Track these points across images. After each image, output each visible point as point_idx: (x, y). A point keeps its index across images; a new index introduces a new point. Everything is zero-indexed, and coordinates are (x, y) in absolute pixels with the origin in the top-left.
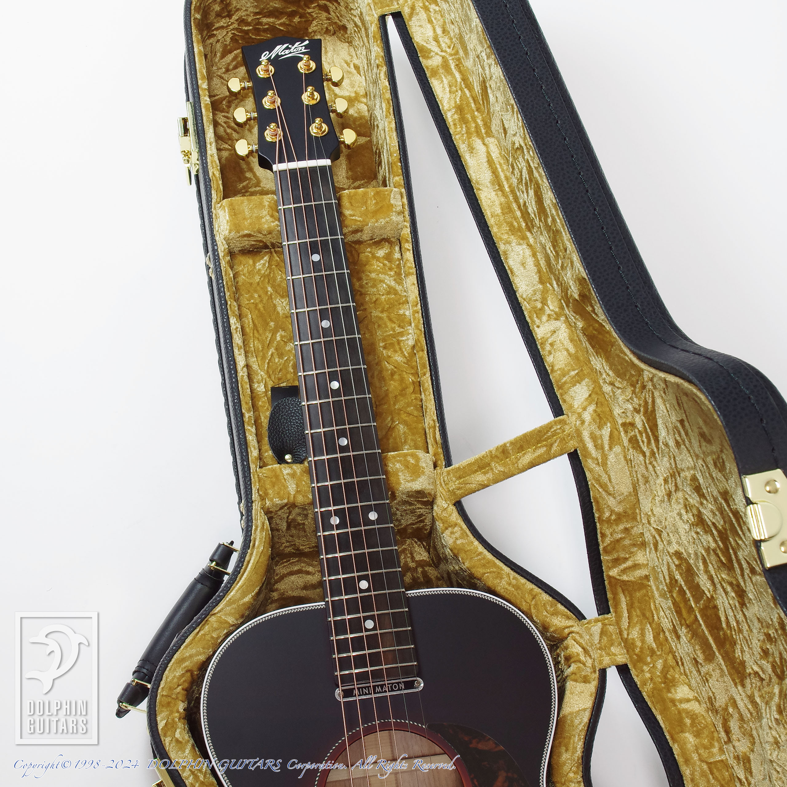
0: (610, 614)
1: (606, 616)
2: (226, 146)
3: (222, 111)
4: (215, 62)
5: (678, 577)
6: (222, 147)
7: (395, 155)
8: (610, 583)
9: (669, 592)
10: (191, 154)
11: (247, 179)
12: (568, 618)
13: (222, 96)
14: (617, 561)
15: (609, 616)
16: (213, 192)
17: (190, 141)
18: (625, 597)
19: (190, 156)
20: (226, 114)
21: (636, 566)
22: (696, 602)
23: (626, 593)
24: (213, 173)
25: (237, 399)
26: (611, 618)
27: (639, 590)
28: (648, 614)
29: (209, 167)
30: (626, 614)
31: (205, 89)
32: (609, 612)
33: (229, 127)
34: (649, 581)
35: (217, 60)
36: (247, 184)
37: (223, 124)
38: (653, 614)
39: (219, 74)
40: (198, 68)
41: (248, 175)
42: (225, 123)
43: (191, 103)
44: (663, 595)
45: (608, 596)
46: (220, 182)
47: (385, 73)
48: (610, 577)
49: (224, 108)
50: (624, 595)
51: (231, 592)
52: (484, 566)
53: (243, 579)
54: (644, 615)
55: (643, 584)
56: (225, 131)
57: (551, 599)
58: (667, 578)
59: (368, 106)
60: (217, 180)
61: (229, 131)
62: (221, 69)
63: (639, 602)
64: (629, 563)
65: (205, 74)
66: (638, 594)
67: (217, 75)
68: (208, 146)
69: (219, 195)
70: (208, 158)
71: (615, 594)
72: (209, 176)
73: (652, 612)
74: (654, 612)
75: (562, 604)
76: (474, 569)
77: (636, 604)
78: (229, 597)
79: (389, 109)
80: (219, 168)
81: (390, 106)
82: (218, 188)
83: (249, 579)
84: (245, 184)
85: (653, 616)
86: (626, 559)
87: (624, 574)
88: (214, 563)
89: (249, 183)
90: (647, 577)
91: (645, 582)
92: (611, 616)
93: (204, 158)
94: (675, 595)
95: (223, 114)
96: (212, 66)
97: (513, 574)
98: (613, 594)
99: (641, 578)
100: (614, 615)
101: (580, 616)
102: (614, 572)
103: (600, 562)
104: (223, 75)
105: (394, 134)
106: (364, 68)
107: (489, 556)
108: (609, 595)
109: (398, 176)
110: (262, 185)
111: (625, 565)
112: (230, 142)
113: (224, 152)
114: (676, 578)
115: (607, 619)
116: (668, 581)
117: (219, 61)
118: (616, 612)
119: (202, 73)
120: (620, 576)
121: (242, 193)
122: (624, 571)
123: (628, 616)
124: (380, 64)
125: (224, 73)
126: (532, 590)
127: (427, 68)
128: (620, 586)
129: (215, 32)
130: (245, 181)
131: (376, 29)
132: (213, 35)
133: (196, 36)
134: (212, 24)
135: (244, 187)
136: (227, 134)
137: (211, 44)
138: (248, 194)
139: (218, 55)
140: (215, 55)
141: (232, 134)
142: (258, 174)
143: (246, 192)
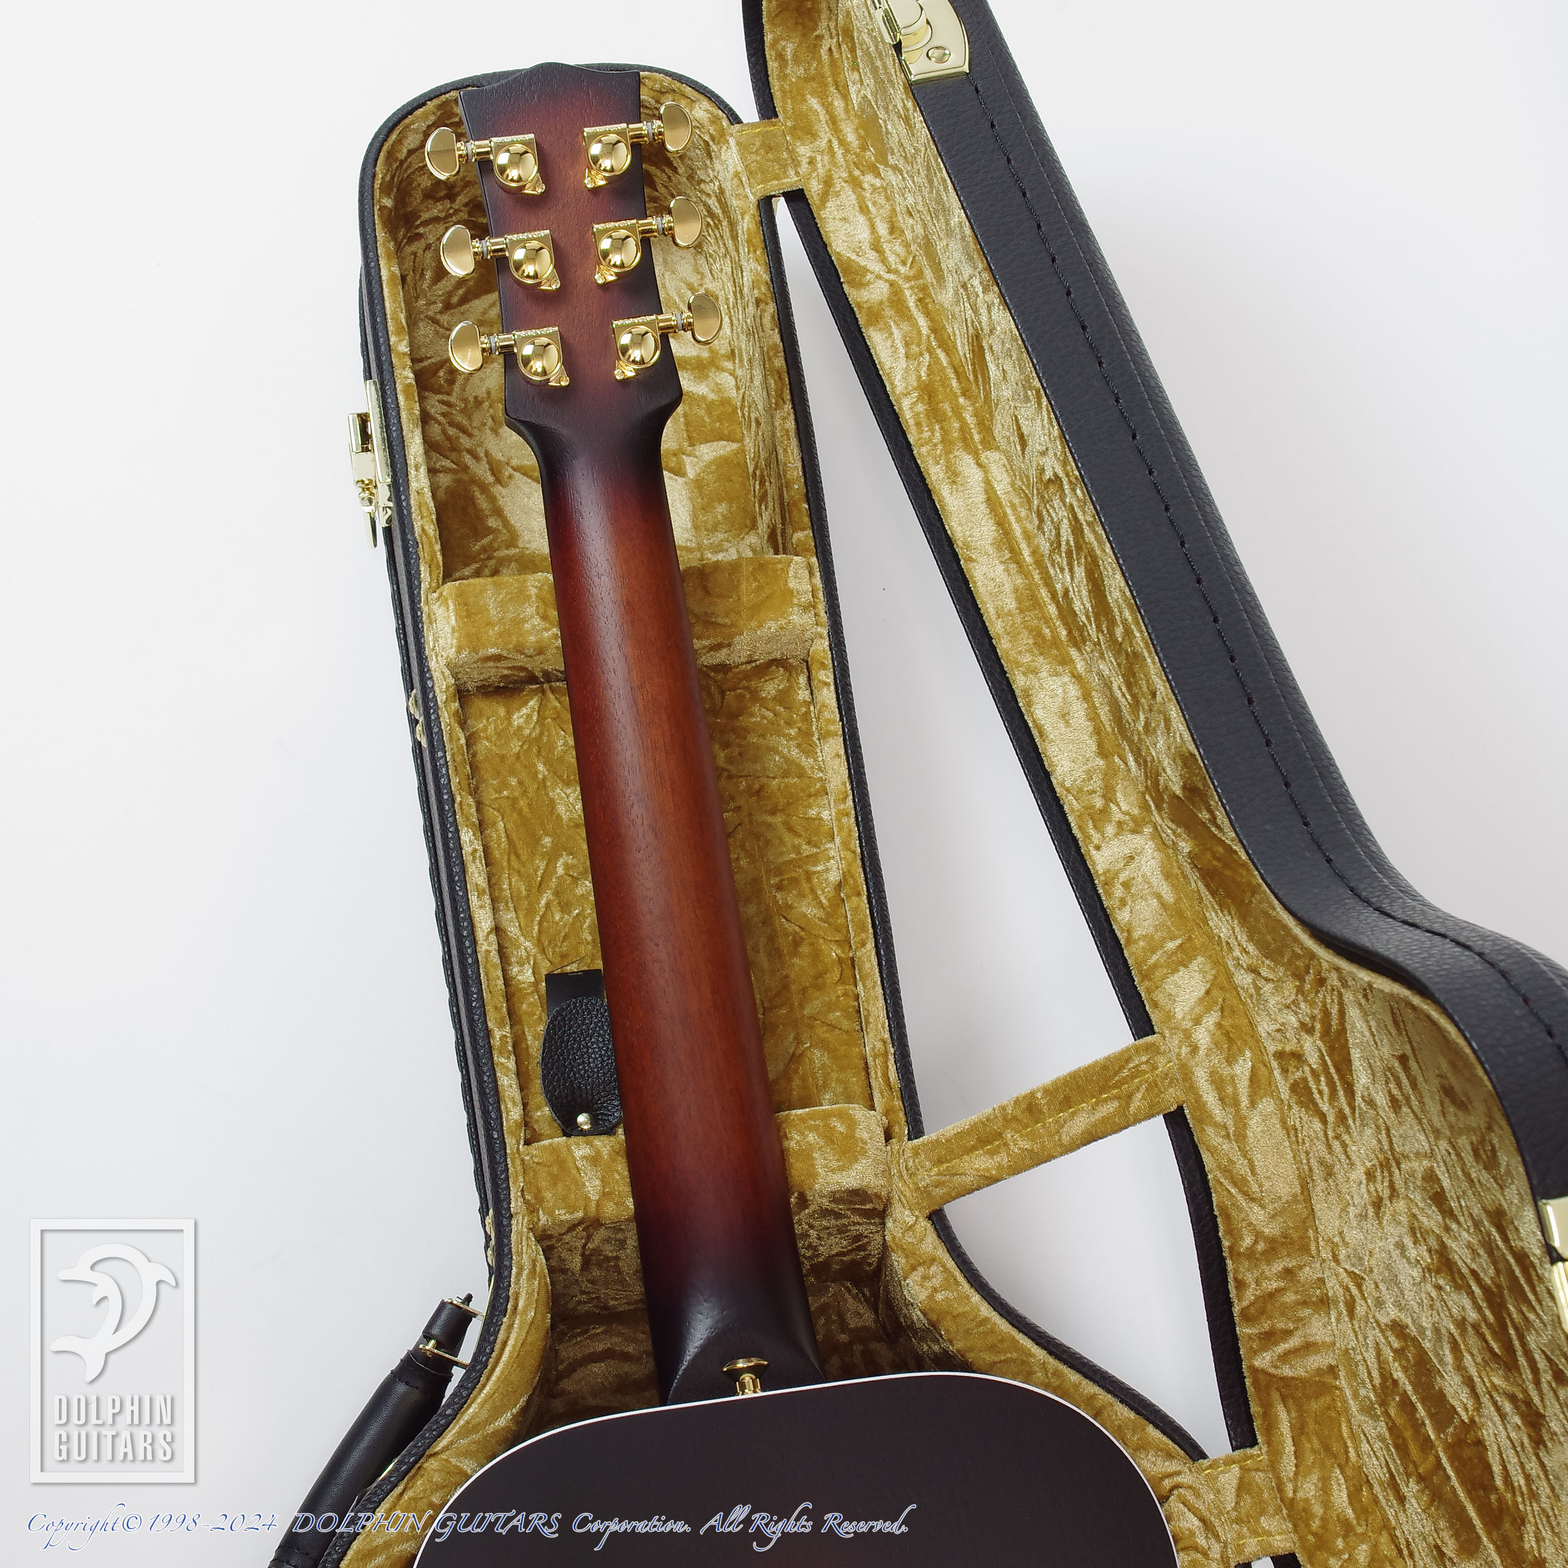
0: (1256, 1447)
1: (1249, 1451)
2: (447, 463)
3: (438, 391)
4: (422, 290)
5: (1399, 1374)
6: (438, 466)
7: (796, 487)
8: (1255, 1383)
9: (1380, 1405)
10: (376, 487)
11: (490, 531)
12: (1170, 1456)
13: (438, 359)
14: (1269, 1338)
15: (1254, 1451)
16: (422, 569)
17: (374, 461)
18: (1288, 1412)
19: (374, 491)
20: (445, 398)
21: (1309, 1347)
22: (1440, 1428)
23: (1290, 1401)
24: (423, 530)
25: (476, 999)
26: (1258, 1456)
27: (1318, 1396)
28: (1336, 1447)
29: (414, 516)
30: (1289, 1448)
31: (404, 354)
32: (1254, 1443)
33: (452, 424)
34: (1336, 1377)
35: (425, 286)
36: (491, 543)
37: (440, 418)
38: (1347, 1447)
39: (430, 313)
40: (388, 311)
41: (492, 522)
42: (444, 415)
43: (375, 383)
44: (1367, 1410)
45: (1252, 1410)
46: (438, 547)
47: (773, 317)
48: (1254, 1371)
49: (441, 385)
50: (1285, 1406)
51: (468, 1408)
52: (992, 1348)
53: (494, 1378)
54: (1327, 1448)
55: (1324, 1384)
56: (444, 432)
57: (1132, 1415)
58: (1375, 1374)
59: (736, 378)
60: (430, 543)
61: (452, 431)
62: (435, 303)
63: (1317, 1422)
64: (1294, 1342)
65: (403, 320)
66: (1314, 1406)
67: (427, 317)
68: (412, 472)
69: (434, 576)
70: (412, 496)
71: (1267, 1406)
72: (413, 533)
73: (1345, 1443)
74: (1349, 1444)
75: (1157, 1427)
76: (972, 1355)
77: (1311, 1426)
78: (466, 1417)
79: (782, 390)
80: (434, 517)
81: (783, 385)
82: (432, 560)
83: (504, 1380)
84: (485, 541)
85: (1347, 1452)
86: (1288, 1333)
87: (1285, 1364)
88: (433, 1342)
89: (494, 540)
90: (1332, 1370)
91: (1329, 1379)
92: (1259, 1452)
93: (403, 497)
94: (1392, 1412)
95: (440, 397)
96: (417, 298)
97: (1052, 1362)
98: (1262, 1406)
99: (1319, 1371)
100: (1265, 1449)
101: (1194, 1452)
102: (1264, 1361)
103: (1235, 1339)
104: (438, 317)
105: (794, 442)
106: (727, 299)
107: (1003, 1325)
108: (1255, 1409)
109: (803, 529)
111: (1287, 1346)
112: (454, 455)
113: (441, 475)
114: (1395, 1377)
115: (1252, 1456)
116: (1377, 1381)
117: (430, 287)
118: (1269, 1443)
119: (396, 320)
120: (1276, 1367)
121: (481, 560)
122: (1285, 1357)
123: (1295, 1452)
124: (763, 297)
125: (441, 312)
126: (1093, 1397)
127: (860, 307)
128: (1278, 1389)
129: (421, 230)
130: (485, 536)
131: (753, 226)
132: (419, 236)
133: (384, 245)
134: (415, 215)
135: (484, 549)
136: (448, 438)
137: (415, 254)
138: (492, 563)
139: (428, 275)
140: (422, 275)
141: (458, 438)
142: (513, 520)
143: (489, 558)
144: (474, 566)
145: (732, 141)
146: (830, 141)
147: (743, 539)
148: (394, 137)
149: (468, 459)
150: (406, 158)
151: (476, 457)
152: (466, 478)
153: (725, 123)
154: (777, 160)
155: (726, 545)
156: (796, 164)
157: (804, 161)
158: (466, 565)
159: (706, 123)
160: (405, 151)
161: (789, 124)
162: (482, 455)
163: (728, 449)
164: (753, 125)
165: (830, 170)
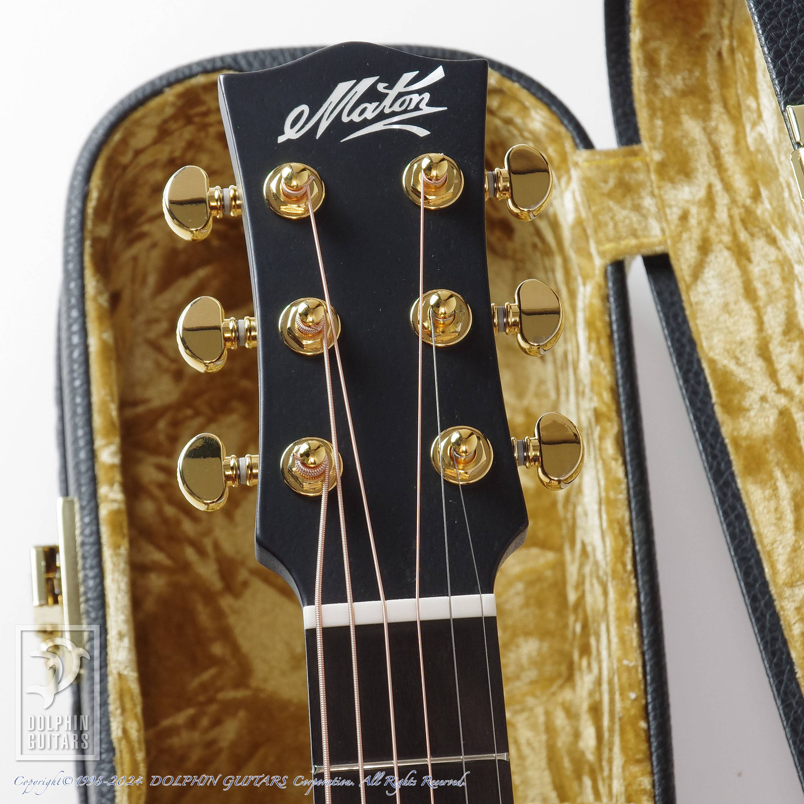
3: (156, 450)
7: (633, 695)
11: (214, 661)
31: (112, 466)
35: (147, 292)
36: (213, 679)
37: (157, 492)
39: (152, 335)
41: (217, 649)
47: (617, 441)
56: (160, 512)
61: (170, 511)
79: (622, 551)
80: (139, 709)
81: (624, 542)
84: (206, 676)
89: (219, 674)
109: (638, 761)
110: (254, 682)
112: (171, 547)
119: (105, 411)
124: (604, 409)
127: (737, 445)
129: (146, 228)
130: (206, 668)
131: (597, 302)
132: (142, 236)
133: (95, 299)
134: (140, 213)
135: (204, 687)
136: (166, 521)
137: (135, 259)
138: (213, 708)
139: (152, 280)
140: (144, 281)
141: (178, 523)
142: (245, 645)
143: (211, 701)
144: (191, 711)
145: (575, 174)
146: (710, 187)
147: (554, 694)
148: (117, 137)
149: (190, 553)
150: (131, 162)
151: (201, 552)
152: (184, 580)
153: (568, 145)
154: (637, 208)
155: (530, 701)
156: (662, 216)
157: (674, 214)
158: (178, 709)
159: (543, 138)
160: (129, 155)
161: (657, 156)
162: (209, 548)
163: (542, 561)
164: (608, 154)
165: (706, 231)
